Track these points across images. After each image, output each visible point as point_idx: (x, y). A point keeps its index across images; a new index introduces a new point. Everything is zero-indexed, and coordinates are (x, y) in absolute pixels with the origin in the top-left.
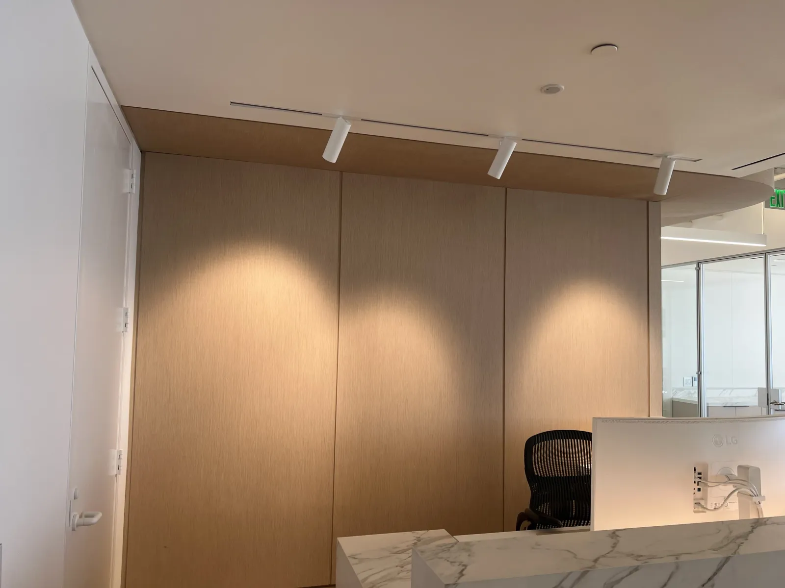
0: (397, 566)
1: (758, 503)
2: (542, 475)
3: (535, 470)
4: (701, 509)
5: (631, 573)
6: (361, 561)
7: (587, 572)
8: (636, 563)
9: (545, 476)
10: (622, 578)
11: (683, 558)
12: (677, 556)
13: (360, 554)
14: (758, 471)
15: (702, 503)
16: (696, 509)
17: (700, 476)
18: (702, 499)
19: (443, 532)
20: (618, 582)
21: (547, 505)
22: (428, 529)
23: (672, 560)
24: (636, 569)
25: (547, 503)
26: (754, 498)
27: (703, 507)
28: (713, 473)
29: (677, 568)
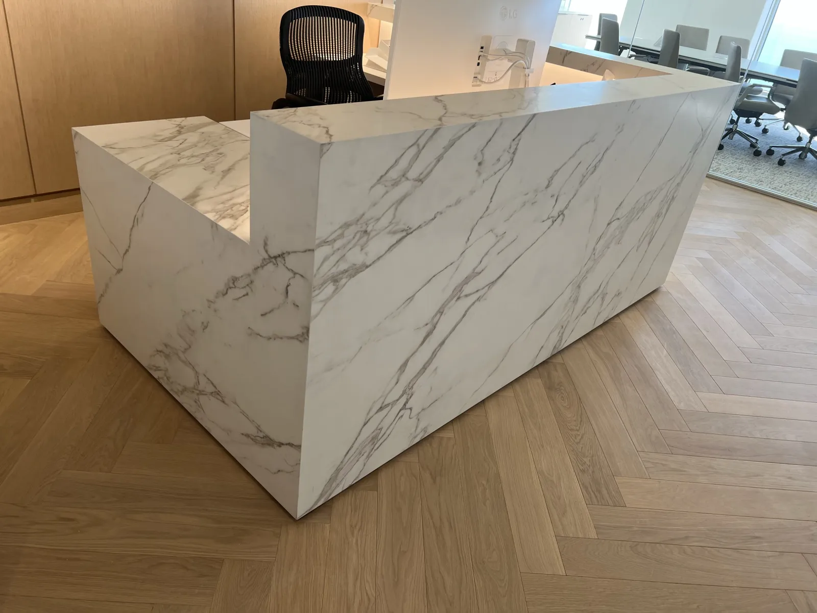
0: (172, 154)
1: (527, 75)
2: (296, 58)
3: (291, 52)
4: (478, 83)
5: (469, 130)
6: (123, 150)
7: (439, 129)
8: (473, 121)
9: (299, 60)
10: (463, 135)
11: (505, 116)
12: (500, 114)
13: (116, 143)
14: (534, 43)
15: (479, 77)
16: (475, 83)
17: (482, 50)
18: (479, 73)
19: (204, 119)
20: (459, 138)
21: (304, 91)
22: (186, 117)
23: (497, 117)
24: (474, 126)
25: (304, 90)
26: (526, 70)
27: (481, 81)
28: (494, 46)
29: (501, 124)
